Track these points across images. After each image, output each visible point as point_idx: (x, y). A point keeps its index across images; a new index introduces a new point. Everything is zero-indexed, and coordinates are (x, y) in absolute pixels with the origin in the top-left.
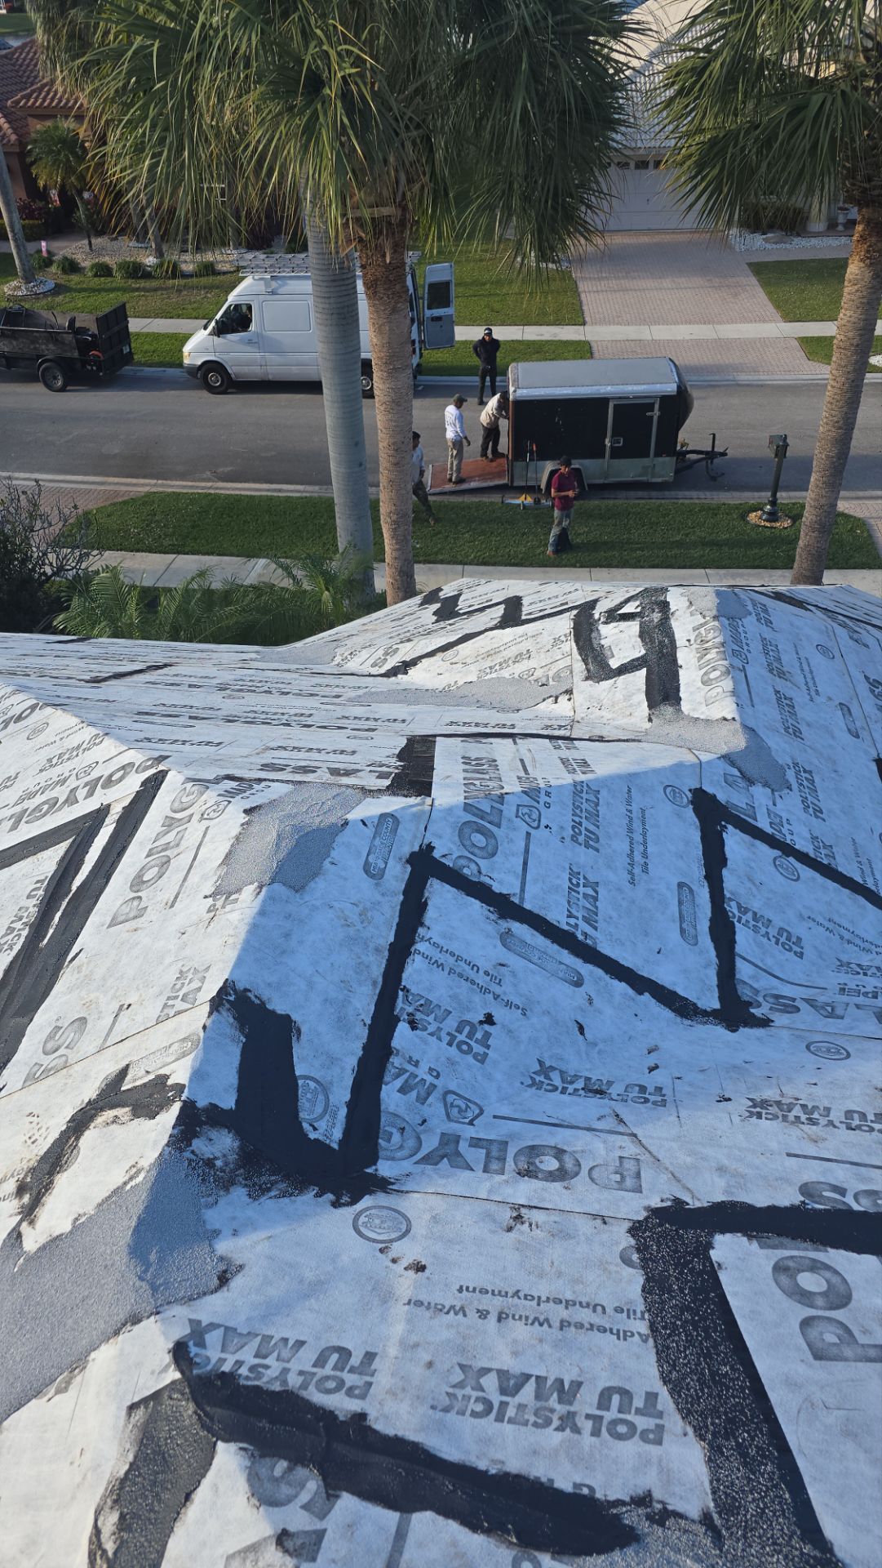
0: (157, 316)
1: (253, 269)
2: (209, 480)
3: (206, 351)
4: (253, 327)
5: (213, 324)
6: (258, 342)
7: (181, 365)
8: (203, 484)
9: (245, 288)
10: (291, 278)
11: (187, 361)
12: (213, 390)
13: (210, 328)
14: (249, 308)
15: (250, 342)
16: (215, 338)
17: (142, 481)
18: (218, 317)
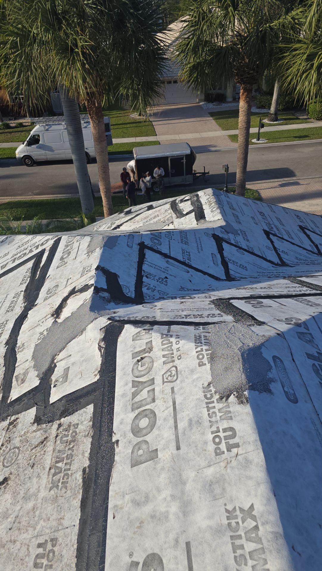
0: (3, 142)
1: (39, 122)
2: (31, 195)
3: (24, 152)
4: (40, 142)
5: (26, 142)
6: (43, 147)
7: (15, 158)
8: (29, 197)
9: (37, 129)
10: (53, 125)
11: (17, 156)
12: (28, 165)
13: (25, 144)
14: (39, 136)
15: (40, 147)
16: (27, 147)
17: (6, 198)
18: (28, 139)
